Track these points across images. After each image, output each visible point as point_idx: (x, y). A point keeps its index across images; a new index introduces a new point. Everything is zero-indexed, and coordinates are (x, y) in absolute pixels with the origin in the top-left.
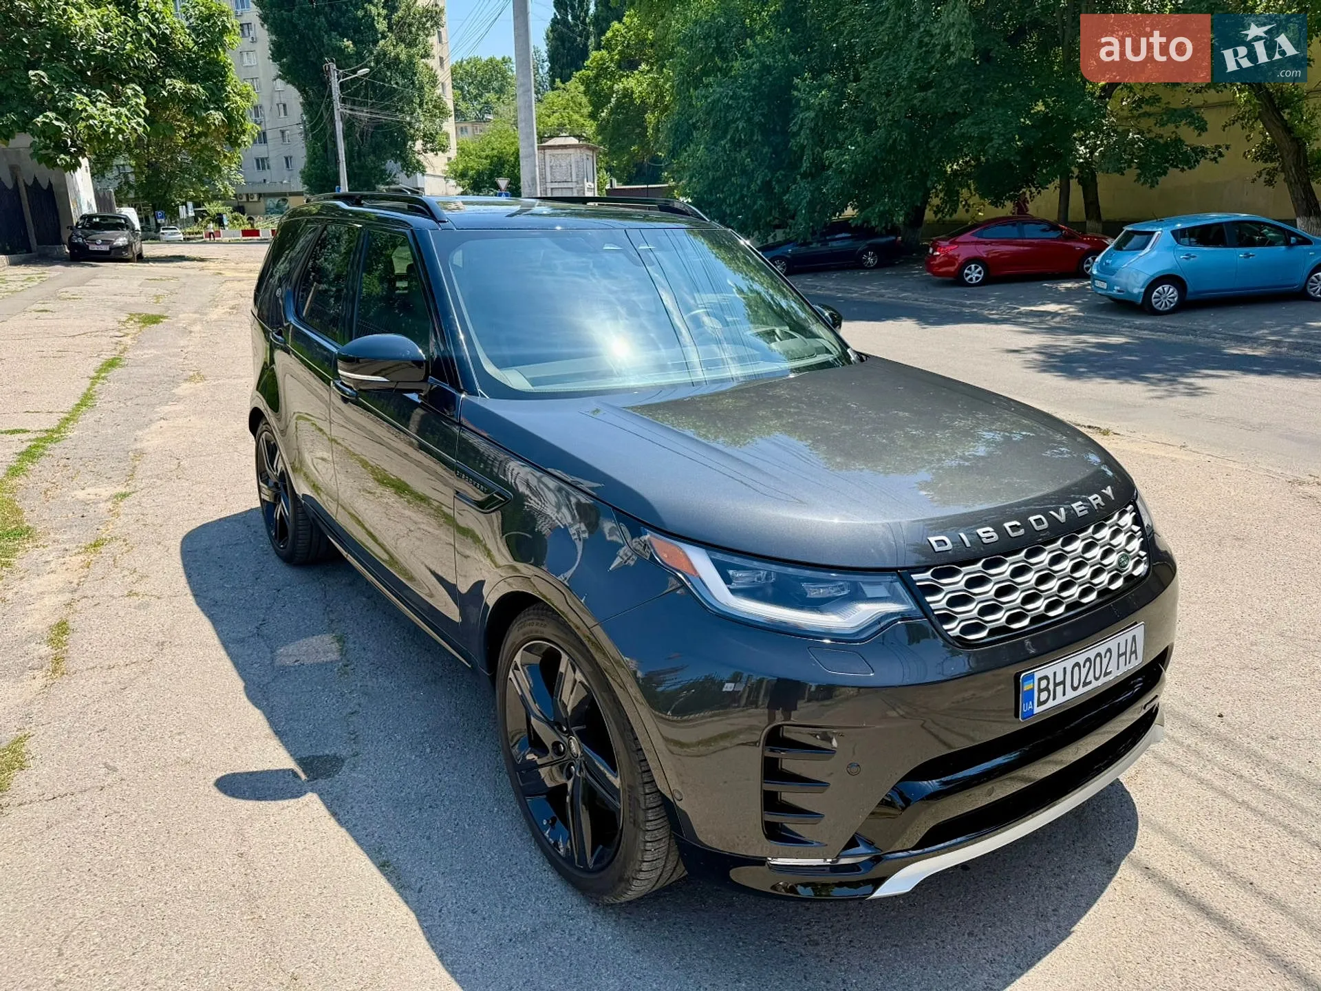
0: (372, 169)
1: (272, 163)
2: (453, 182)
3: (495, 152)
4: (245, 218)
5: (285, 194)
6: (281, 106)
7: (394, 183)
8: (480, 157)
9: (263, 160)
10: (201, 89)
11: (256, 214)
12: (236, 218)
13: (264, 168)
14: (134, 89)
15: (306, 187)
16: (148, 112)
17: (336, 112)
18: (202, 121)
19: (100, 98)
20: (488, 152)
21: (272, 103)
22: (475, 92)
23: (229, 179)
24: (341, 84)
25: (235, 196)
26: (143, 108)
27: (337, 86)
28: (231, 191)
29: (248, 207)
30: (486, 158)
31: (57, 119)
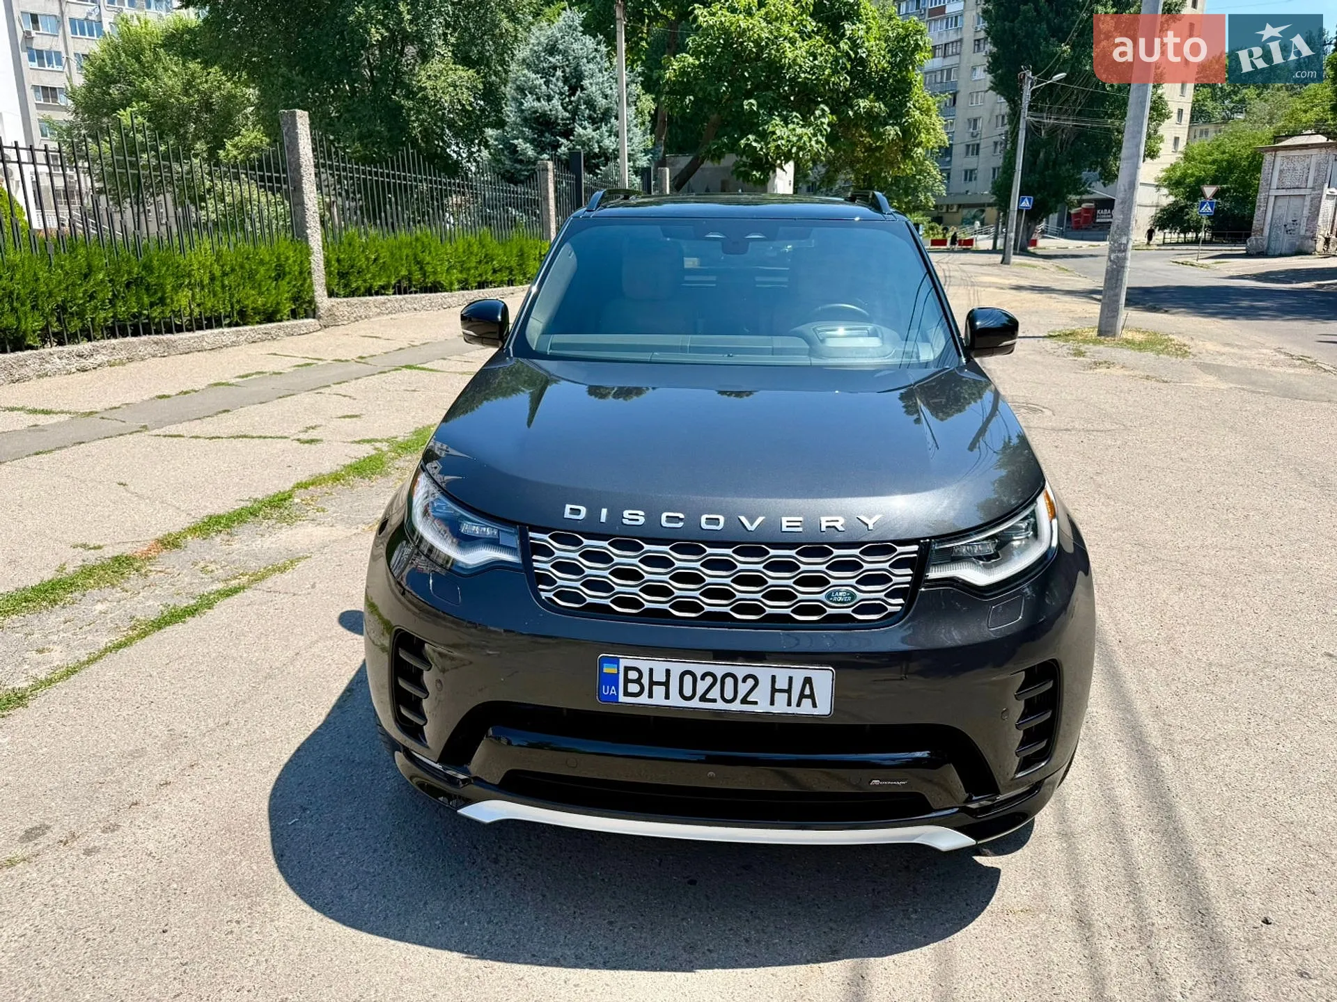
0: (1065, 178)
1: (980, 176)
2: (1165, 191)
3: (1226, 156)
4: (941, 227)
5: (983, 205)
6: (1000, 118)
7: (1088, 192)
8: (1205, 163)
9: (972, 171)
10: (882, 106)
11: (951, 225)
12: (932, 228)
13: (970, 180)
14: (823, 110)
15: (995, 198)
16: (829, 130)
17: (1021, 120)
18: (879, 136)
19: (795, 120)
20: (1217, 155)
21: (991, 115)
22: (1228, 89)
23: (932, 190)
24: (1033, 92)
25: (936, 207)
26: (825, 126)
27: (1029, 94)
28: (932, 202)
29: (946, 217)
30: (1214, 162)
31: (755, 141)
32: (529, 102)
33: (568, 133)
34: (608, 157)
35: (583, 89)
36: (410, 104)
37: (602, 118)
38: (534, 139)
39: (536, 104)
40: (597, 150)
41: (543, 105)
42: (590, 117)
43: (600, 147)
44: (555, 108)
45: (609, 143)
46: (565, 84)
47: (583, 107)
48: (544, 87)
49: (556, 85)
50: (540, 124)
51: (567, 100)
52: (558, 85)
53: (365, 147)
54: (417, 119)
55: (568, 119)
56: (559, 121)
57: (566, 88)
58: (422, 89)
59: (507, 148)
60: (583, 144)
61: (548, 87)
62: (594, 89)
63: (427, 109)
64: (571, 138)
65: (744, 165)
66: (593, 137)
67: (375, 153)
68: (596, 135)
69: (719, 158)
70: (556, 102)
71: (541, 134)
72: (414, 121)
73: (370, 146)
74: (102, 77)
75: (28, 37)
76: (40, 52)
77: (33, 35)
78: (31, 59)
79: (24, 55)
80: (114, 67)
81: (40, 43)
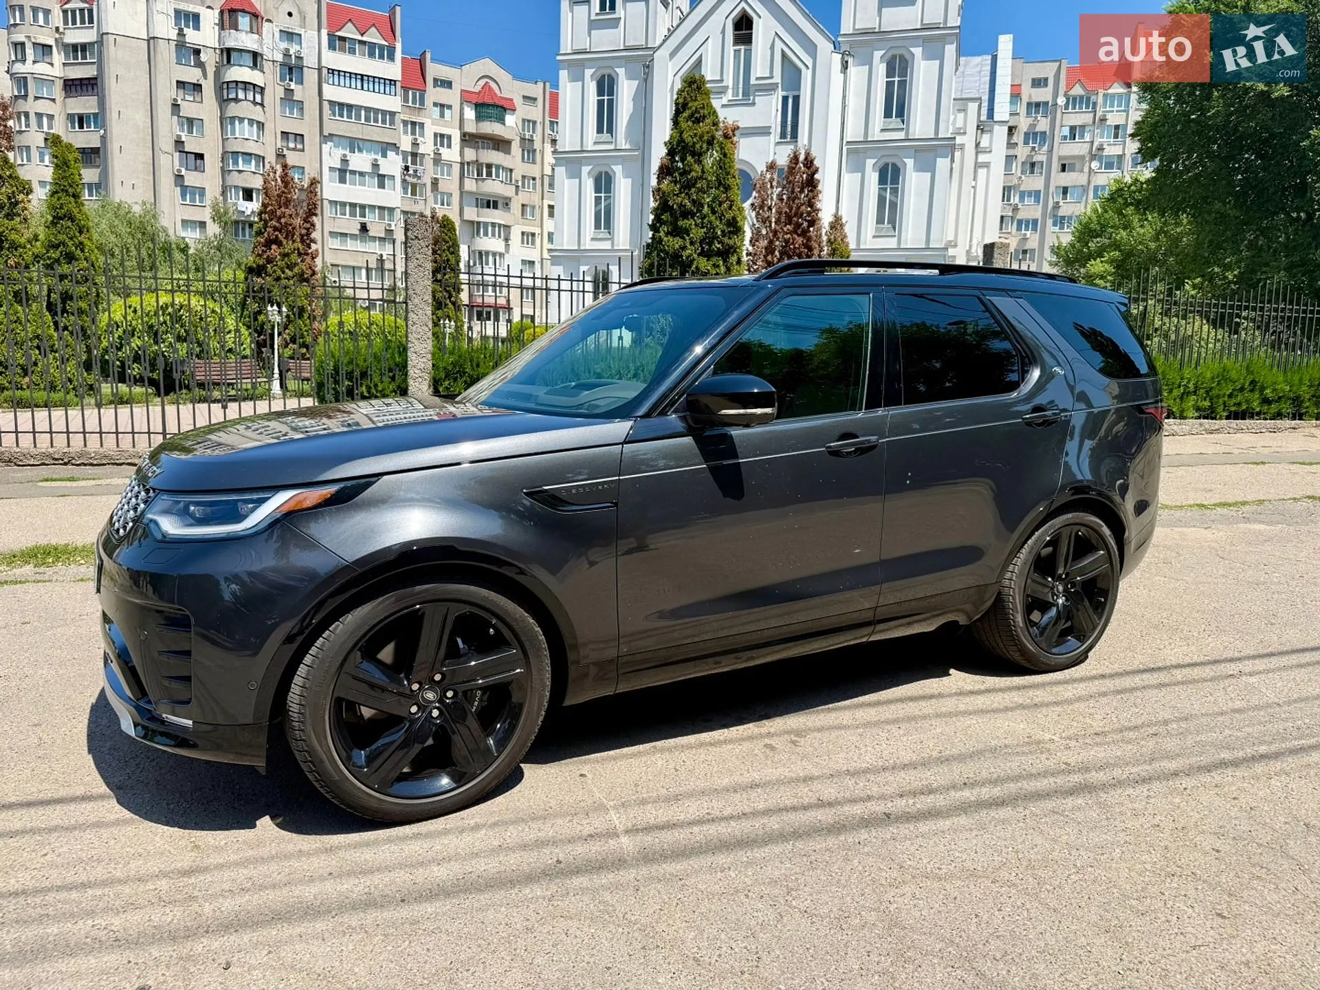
74: (1087, 232)
75: (1057, 206)
76: (1063, 218)
77: (1061, 204)
78: (1055, 224)
79: (1050, 222)
80: (1099, 223)
81: (1065, 210)
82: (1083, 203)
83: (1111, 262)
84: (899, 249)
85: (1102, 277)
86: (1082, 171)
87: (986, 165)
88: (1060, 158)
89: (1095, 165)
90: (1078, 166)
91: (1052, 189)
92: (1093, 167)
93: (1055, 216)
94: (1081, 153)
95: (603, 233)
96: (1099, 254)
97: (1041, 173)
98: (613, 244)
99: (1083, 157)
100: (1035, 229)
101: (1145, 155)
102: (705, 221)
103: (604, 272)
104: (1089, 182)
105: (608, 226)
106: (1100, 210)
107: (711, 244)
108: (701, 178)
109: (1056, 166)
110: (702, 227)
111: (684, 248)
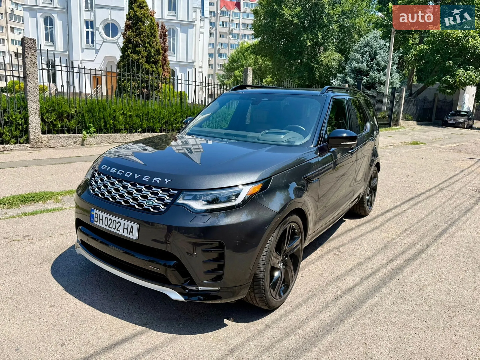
19: (471, 69)
31: (450, 78)
32: (355, 64)
33: (367, 75)
34: (382, 83)
35: (376, 59)
36: (316, 66)
37: (382, 69)
38: (354, 77)
39: (357, 65)
40: (377, 81)
41: (360, 65)
42: (377, 69)
43: (379, 80)
44: (364, 66)
45: (383, 78)
46: (369, 57)
47: (374, 66)
48: (361, 59)
49: (366, 58)
50: (358, 72)
51: (369, 63)
52: (367, 57)
53: (299, 81)
54: (319, 71)
55: (368, 70)
56: (365, 71)
57: (370, 59)
58: (322, 61)
59: (344, 80)
60: (372, 79)
61: (362, 59)
62: (380, 59)
63: (323, 68)
64: (368, 77)
65: (443, 87)
66: (377, 76)
67: (302, 83)
68: (378, 76)
69: (433, 85)
70: (364, 64)
71: (357, 75)
72: (317, 72)
73: (301, 80)
74: (233, 60)
75: (219, 49)
76: (221, 54)
77: (221, 49)
78: (219, 56)
79: (217, 55)
80: (237, 57)
81: (222, 51)
82: (227, 49)
83: (242, 71)
84: (177, 61)
85: (239, 77)
86: (226, 38)
87: (202, 33)
88: (219, 32)
89: (230, 36)
90: (225, 36)
91: (217, 43)
92: (230, 37)
93: (219, 53)
94: (226, 32)
95: (50, 43)
96: (238, 68)
97: (214, 37)
98: (55, 48)
99: (226, 33)
100: (212, 57)
101: (256, 36)
102: (147, 49)
103: (52, 60)
104: (229, 42)
105: (52, 40)
106: (237, 53)
107: (150, 58)
108: (145, 31)
109: (218, 35)
110: (146, 51)
111: (139, 59)
